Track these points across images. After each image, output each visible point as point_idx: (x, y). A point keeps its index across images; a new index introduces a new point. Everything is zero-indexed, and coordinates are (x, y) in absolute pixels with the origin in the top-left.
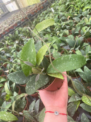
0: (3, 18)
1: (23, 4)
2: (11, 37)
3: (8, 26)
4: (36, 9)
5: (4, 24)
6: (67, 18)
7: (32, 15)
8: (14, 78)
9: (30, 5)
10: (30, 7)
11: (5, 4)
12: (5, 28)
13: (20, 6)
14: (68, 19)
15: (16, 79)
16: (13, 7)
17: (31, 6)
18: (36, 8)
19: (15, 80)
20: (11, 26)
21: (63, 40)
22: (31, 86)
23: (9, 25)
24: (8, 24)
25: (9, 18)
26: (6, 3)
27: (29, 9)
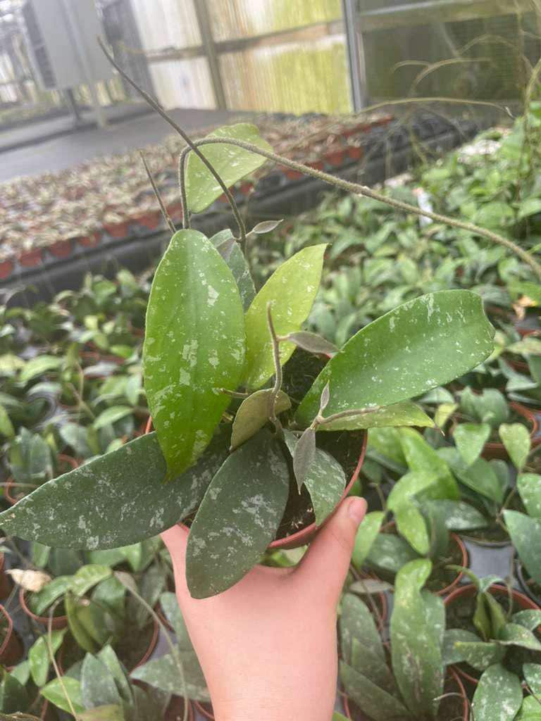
0: (114, 128)
1: (247, 87)
2: (123, 289)
3: (128, 198)
4: (318, 149)
5: (109, 174)
6: (513, 302)
7: (284, 182)
8: (76, 516)
9: (287, 109)
10: (287, 127)
11: (149, 56)
12: (109, 208)
13: (228, 92)
14: (521, 312)
15: (86, 519)
16: (185, 83)
17: (292, 117)
18: (321, 142)
19: (82, 524)
20: (146, 206)
21: (469, 483)
22: (225, 530)
23: (138, 200)
24: (131, 189)
25: (149, 148)
26: (158, 54)
27: (277, 132)
